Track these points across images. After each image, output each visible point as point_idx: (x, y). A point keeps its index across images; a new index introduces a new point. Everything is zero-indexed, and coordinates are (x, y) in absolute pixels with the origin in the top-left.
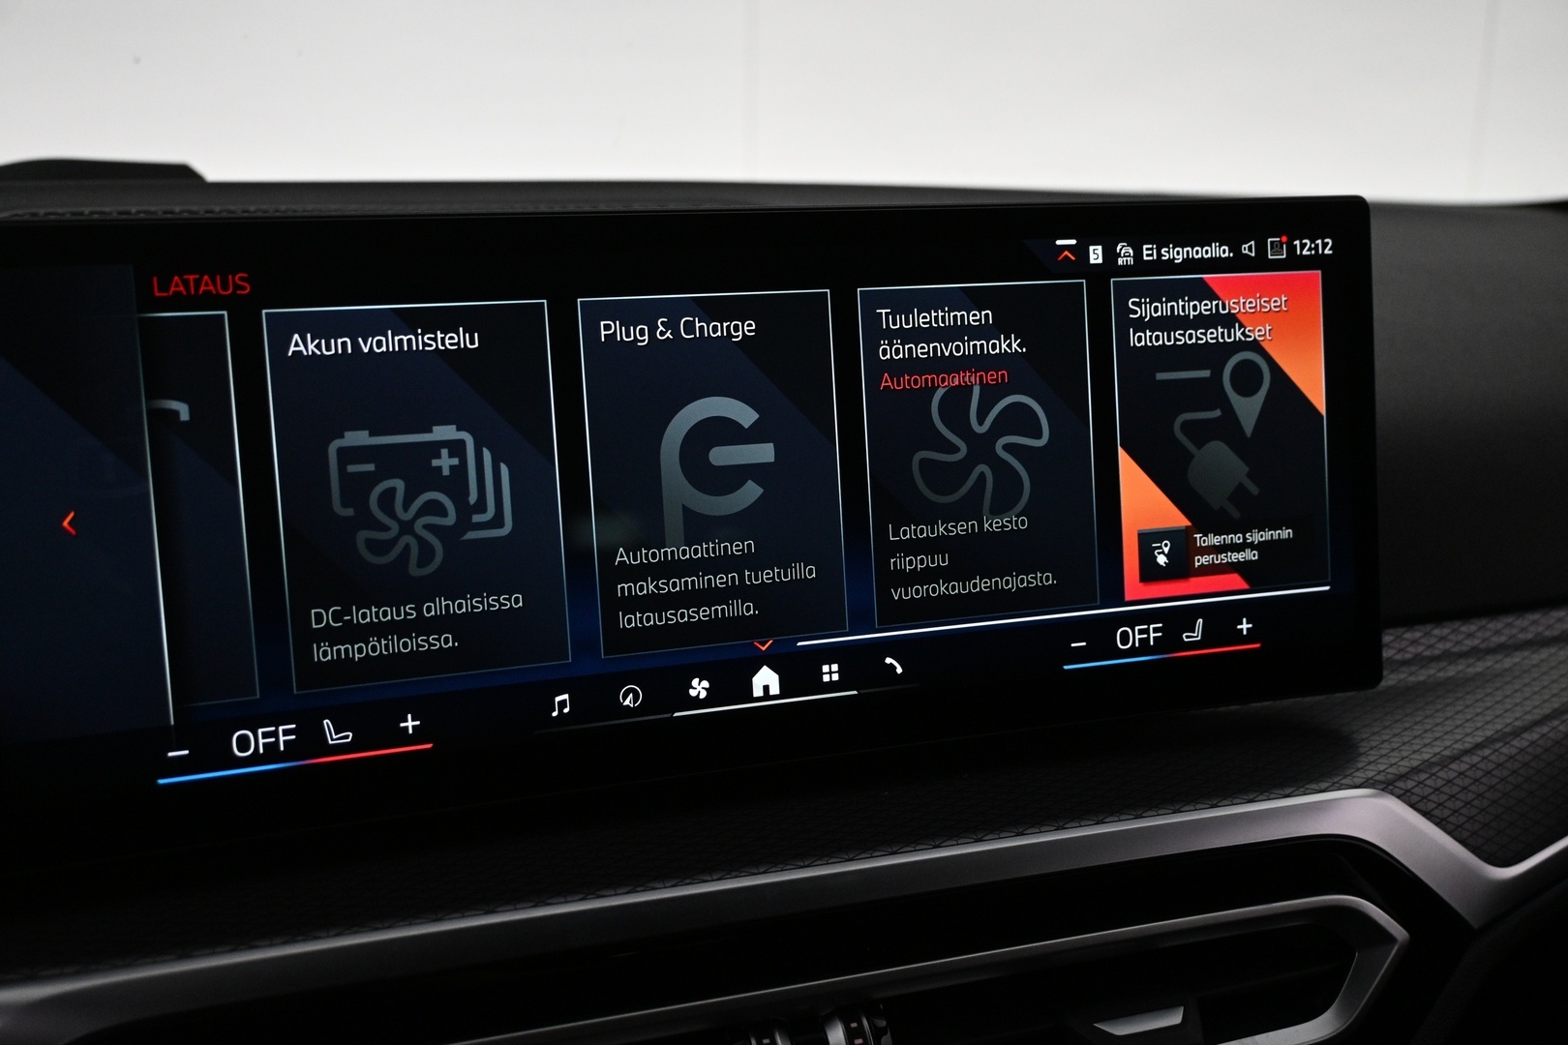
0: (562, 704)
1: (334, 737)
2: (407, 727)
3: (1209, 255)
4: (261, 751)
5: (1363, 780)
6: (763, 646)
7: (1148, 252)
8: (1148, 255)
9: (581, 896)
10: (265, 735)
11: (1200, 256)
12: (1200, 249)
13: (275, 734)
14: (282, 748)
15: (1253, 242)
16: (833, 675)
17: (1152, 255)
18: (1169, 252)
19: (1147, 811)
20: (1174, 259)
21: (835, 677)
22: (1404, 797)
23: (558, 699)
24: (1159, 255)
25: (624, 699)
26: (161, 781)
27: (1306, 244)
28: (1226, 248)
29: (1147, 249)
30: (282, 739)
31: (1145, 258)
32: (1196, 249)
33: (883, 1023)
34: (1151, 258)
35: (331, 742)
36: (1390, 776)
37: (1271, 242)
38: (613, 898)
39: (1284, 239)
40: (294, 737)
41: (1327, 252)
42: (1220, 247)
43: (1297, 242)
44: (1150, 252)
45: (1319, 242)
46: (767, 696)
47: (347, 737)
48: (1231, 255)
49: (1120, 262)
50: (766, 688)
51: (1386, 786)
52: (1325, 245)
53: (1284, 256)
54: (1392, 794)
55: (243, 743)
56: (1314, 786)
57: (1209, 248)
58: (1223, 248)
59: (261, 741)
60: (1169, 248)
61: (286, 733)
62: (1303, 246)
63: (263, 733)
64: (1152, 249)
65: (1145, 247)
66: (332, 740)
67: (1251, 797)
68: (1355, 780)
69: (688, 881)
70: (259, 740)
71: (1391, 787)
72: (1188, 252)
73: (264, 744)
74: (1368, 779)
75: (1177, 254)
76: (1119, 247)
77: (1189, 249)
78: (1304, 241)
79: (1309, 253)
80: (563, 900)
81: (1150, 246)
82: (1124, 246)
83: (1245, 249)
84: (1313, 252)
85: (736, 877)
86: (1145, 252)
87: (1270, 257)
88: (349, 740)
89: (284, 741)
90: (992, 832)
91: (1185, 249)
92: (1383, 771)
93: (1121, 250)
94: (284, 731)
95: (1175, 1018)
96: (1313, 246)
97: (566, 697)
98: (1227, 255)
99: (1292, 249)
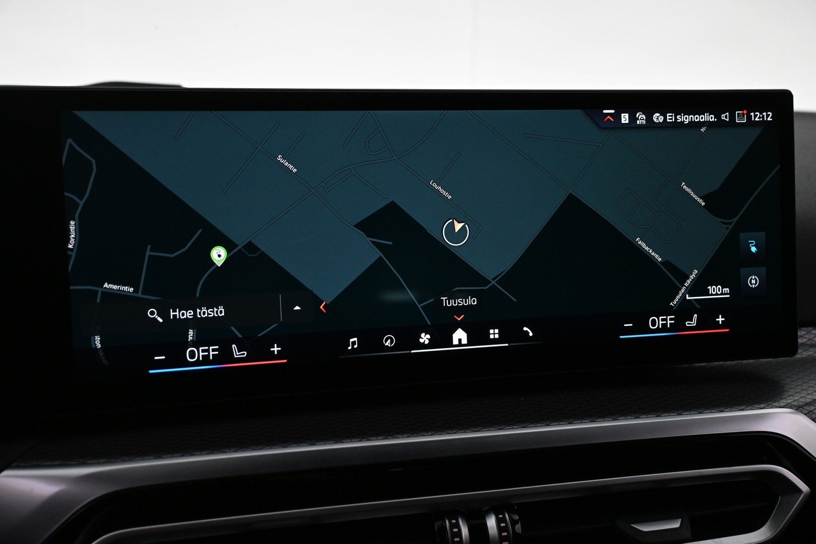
0: (354, 343)
1: (238, 354)
2: (274, 351)
3: (703, 120)
4: (201, 359)
5: (785, 404)
6: (459, 318)
7: (670, 117)
8: (669, 119)
9: (359, 440)
10: (203, 351)
11: (698, 120)
12: (698, 116)
13: (208, 351)
14: (211, 358)
15: (728, 113)
16: (495, 335)
17: (672, 119)
18: (681, 118)
19: (663, 414)
20: (684, 121)
21: (497, 336)
22: (809, 414)
23: (351, 340)
24: (676, 119)
25: (386, 342)
26: (151, 372)
27: (757, 115)
28: (713, 116)
29: (669, 116)
30: (211, 353)
31: (668, 121)
32: (696, 116)
33: (516, 517)
34: (671, 121)
35: (235, 356)
36: (800, 403)
37: (738, 113)
38: (376, 441)
39: (745, 112)
40: (217, 353)
41: (769, 119)
42: (709, 115)
43: (752, 114)
44: (671, 117)
45: (765, 114)
46: (460, 344)
47: (244, 354)
48: (716, 120)
49: (638, 122)
50: (460, 340)
51: (799, 408)
52: (768, 116)
53: (745, 121)
54: (802, 412)
55: (192, 355)
56: (758, 406)
57: (703, 116)
58: (711, 116)
59: (201, 354)
60: (681, 116)
61: (213, 350)
62: (755, 116)
63: (202, 350)
64: (672, 116)
65: (668, 114)
66: (236, 355)
67: (721, 410)
68: (781, 404)
69: (415, 435)
70: (200, 353)
71: (801, 409)
72: (692, 118)
73: (202, 355)
74: (788, 404)
75: (686, 119)
76: (638, 115)
77: (692, 116)
78: (756, 113)
79: (759, 120)
80: (350, 441)
81: (671, 114)
82: (640, 114)
83: (723, 117)
84: (761, 119)
85: (440, 434)
86: (668, 118)
87: (737, 121)
88: (245, 356)
89: (213, 355)
90: (578, 419)
91: (690, 116)
92: (797, 400)
93: (639, 116)
94: (212, 349)
95: (676, 525)
96: (761, 116)
97: (355, 339)
98: (713, 120)
99: (749, 117)
